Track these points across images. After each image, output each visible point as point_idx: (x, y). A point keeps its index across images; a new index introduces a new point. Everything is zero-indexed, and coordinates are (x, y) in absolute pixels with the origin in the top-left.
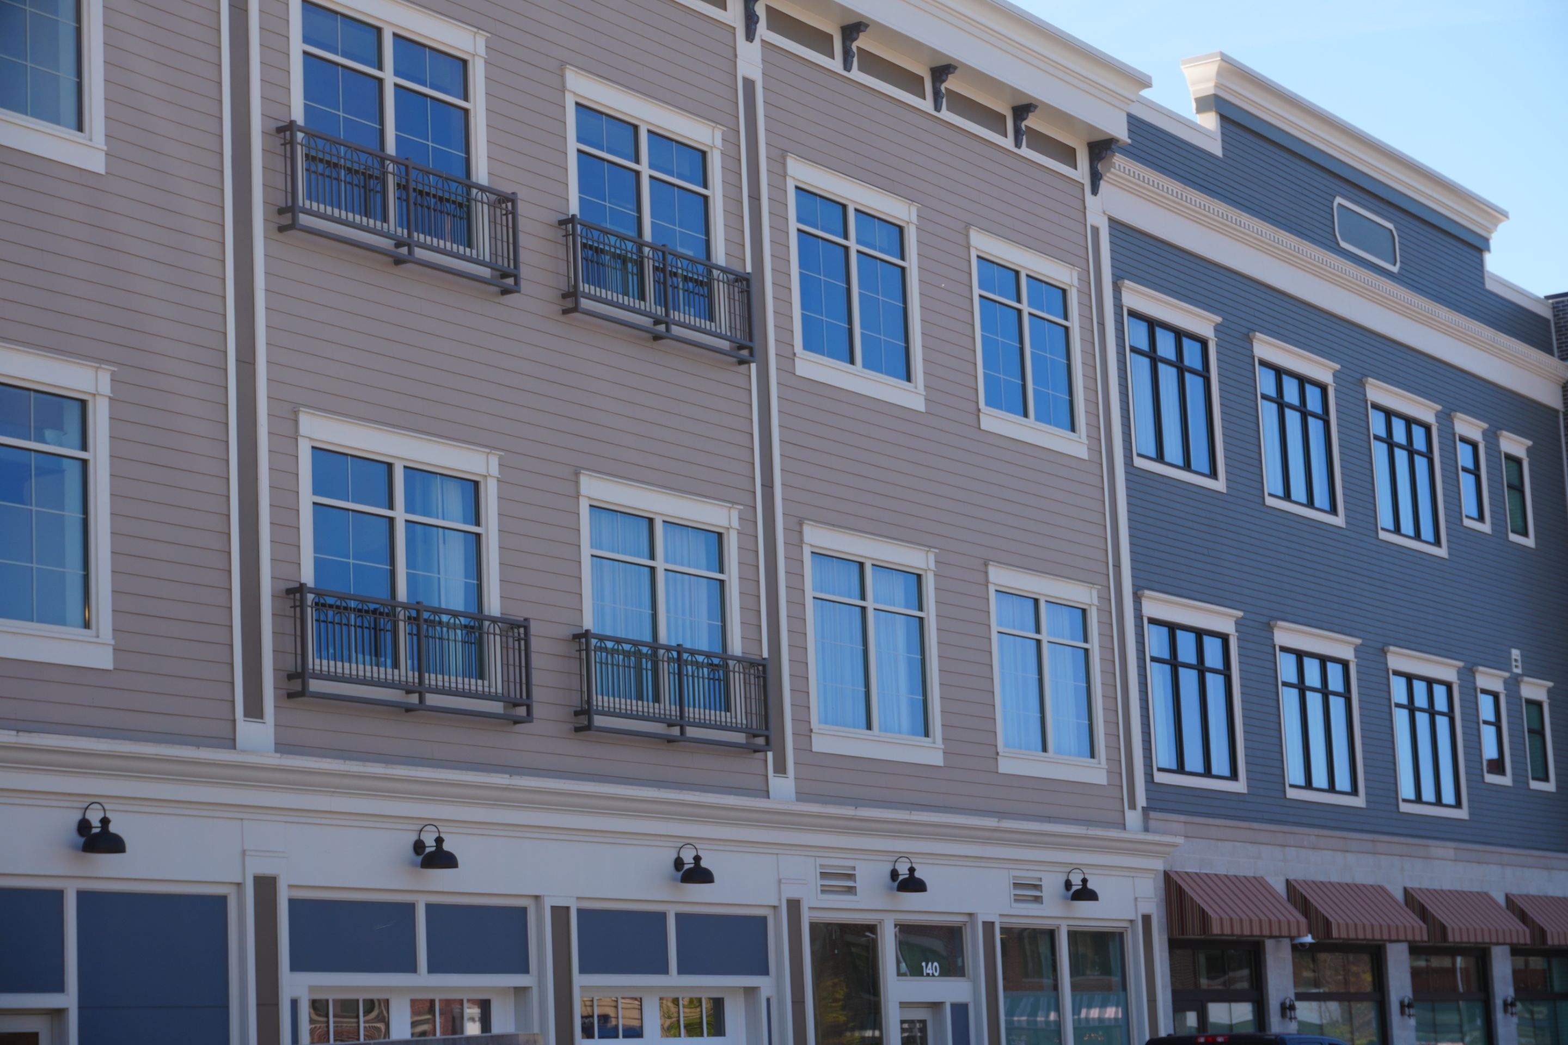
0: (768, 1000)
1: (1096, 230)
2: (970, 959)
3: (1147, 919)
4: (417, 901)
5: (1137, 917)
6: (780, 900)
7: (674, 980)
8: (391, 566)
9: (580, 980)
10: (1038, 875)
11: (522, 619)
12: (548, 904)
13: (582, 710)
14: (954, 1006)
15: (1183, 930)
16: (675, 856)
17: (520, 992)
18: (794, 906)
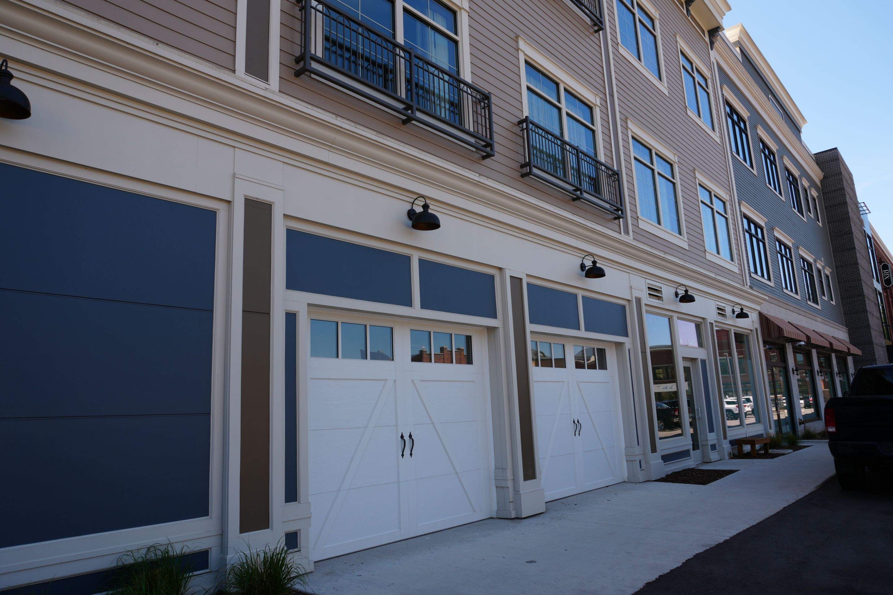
0: (629, 350)
1: (713, 63)
2: (705, 339)
3: (756, 329)
4: (412, 255)
5: (754, 328)
6: (632, 297)
7: (582, 333)
8: (393, 31)
9: (530, 327)
10: (724, 305)
11: (487, 92)
12: (508, 274)
13: (525, 163)
14: (701, 360)
15: (769, 335)
16: (581, 262)
17: (491, 330)
18: (638, 300)
